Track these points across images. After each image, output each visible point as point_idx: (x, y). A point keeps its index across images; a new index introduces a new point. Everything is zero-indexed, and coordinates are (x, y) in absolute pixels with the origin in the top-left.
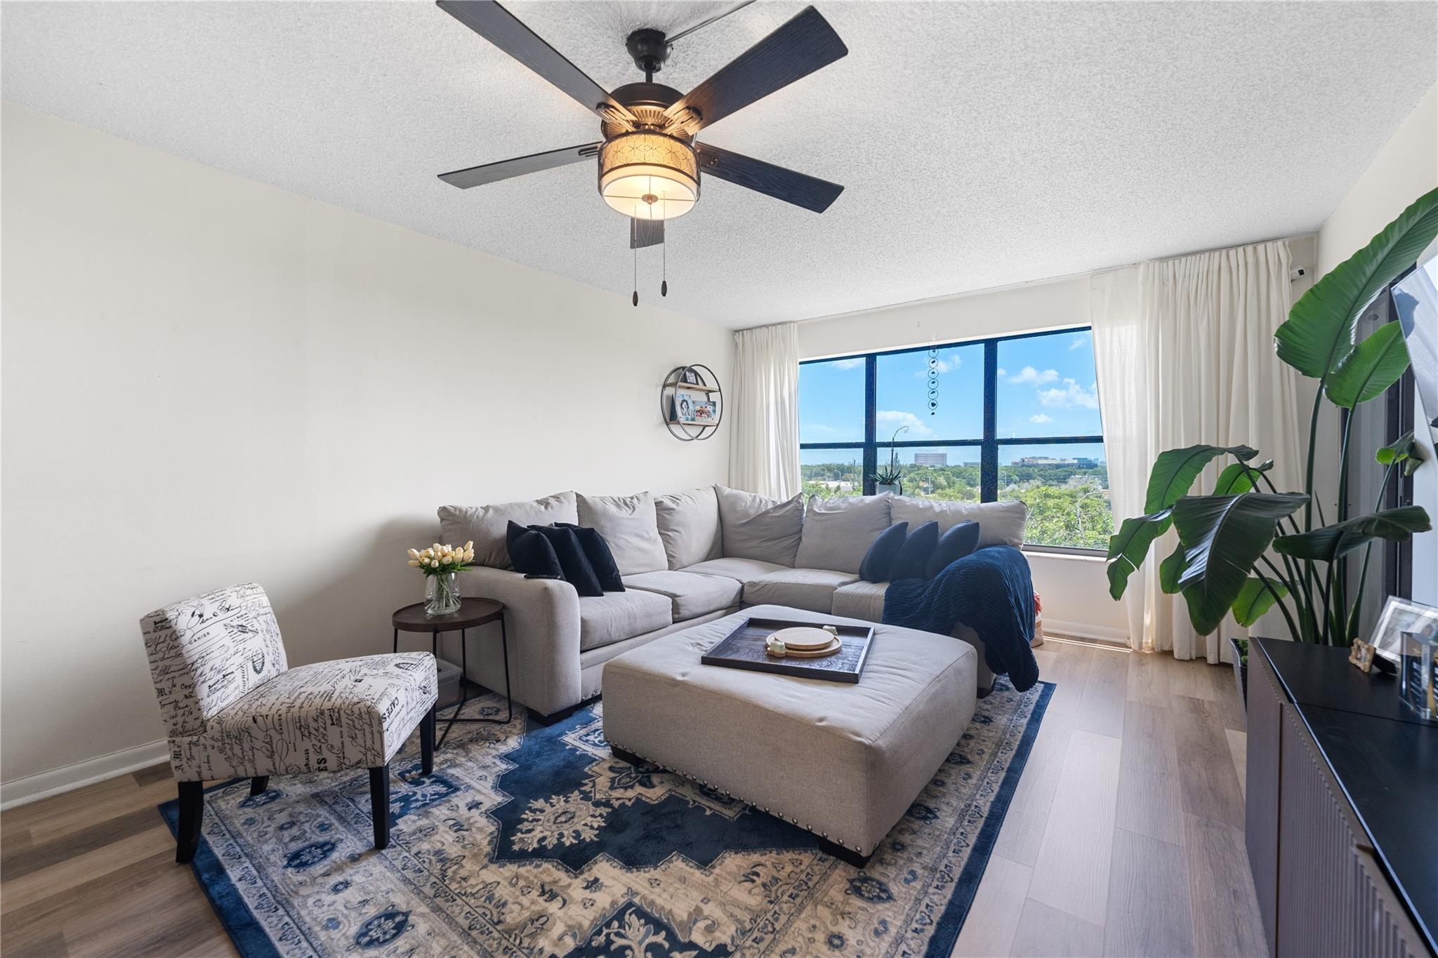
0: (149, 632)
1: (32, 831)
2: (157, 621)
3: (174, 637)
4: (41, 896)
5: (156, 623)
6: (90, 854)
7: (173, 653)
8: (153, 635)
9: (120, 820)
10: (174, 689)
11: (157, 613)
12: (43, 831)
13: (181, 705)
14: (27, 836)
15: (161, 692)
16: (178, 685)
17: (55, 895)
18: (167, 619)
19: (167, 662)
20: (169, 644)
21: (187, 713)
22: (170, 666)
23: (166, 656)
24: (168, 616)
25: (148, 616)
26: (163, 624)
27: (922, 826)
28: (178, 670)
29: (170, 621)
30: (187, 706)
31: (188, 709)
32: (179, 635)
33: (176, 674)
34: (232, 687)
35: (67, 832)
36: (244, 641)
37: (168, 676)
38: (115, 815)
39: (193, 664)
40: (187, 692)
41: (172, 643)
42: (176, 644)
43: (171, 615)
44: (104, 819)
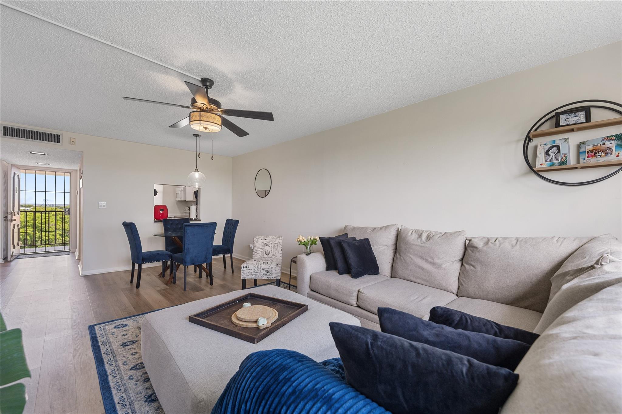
27: (147, 393)
34: (258, 255)
36: (265, 247)
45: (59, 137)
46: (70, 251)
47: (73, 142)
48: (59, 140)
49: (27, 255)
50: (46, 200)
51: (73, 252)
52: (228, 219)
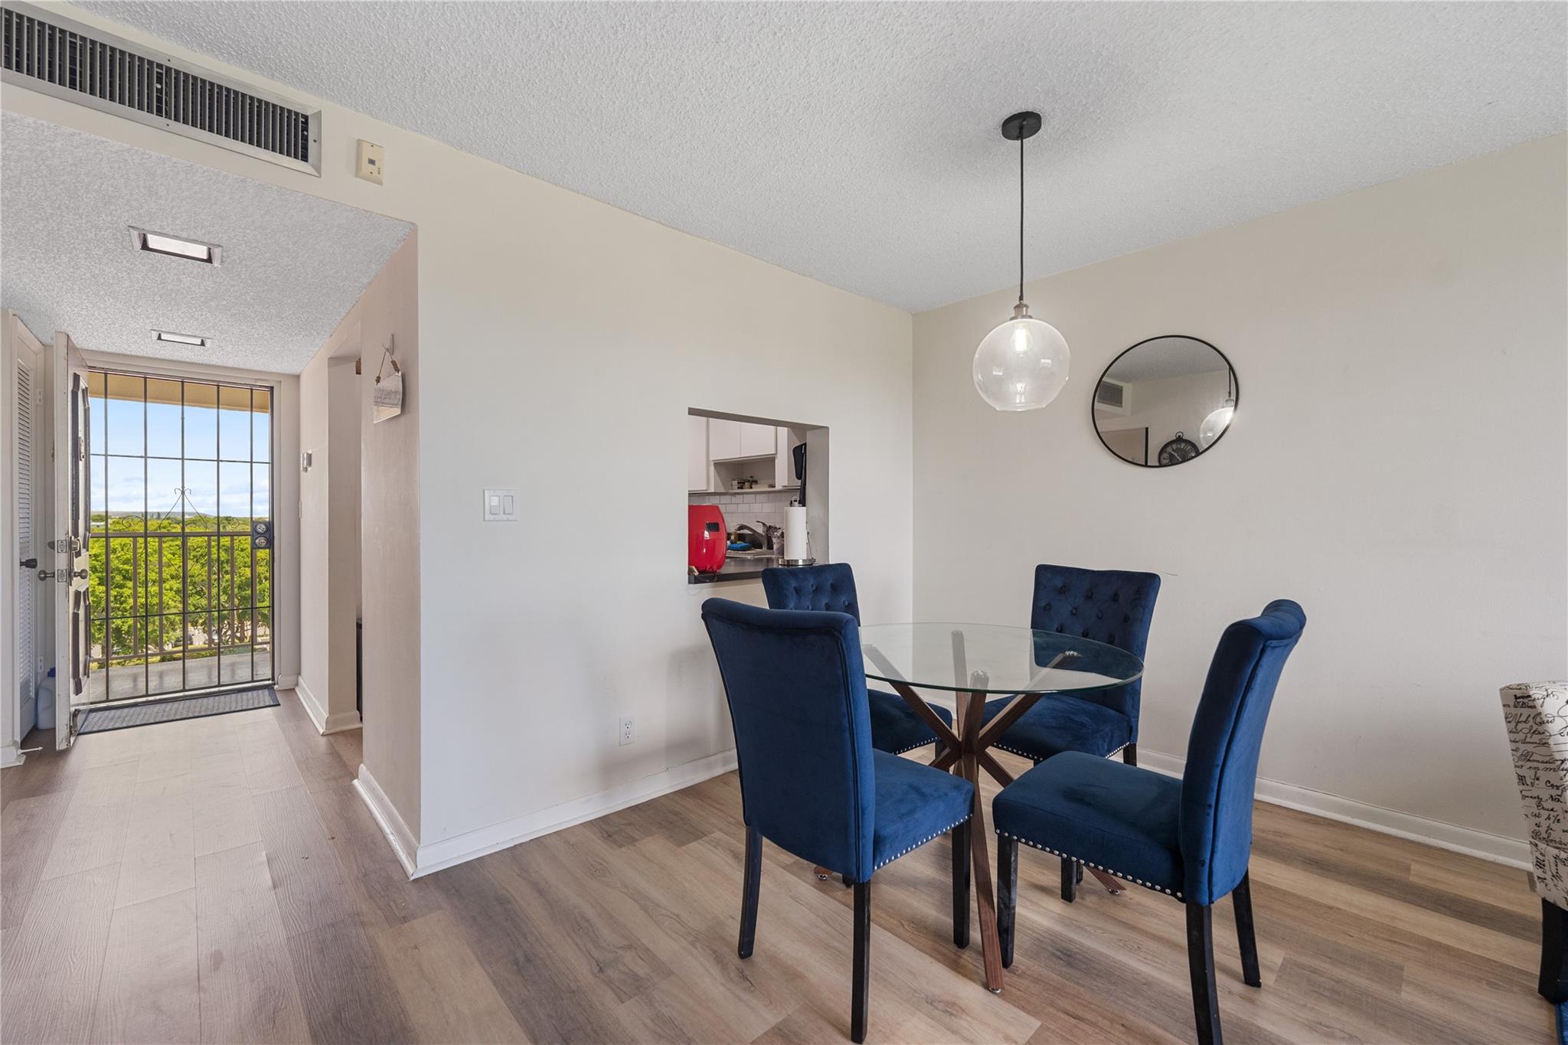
0: (1509, 706)
1: (1412, 867)
2: (1518, 696)
3: (1538, 720)
4: (1399, 925)
5: (1516, 697)
6: (1453, 920)
7: (1536, 738)
8: (1514, 711)
9: (1492, 909)
10: (1537, 782)
11: (1519, 687)
12: (1422, 873)
13: (1545, 804)
14: (1408, 869)
15: (1522, 779)
16: (1543, 780)
17: (1410, 933)
18: (1529, 696)
19: (1530, 748)
20: (1532, 726)
21: (1552, 819)
22: (1533, 753)
23: (1527, 740)
24: (1531, 693)
25: (1509, 688)
26: (1526, 701)
28: (1543, 762)
29: (1534, 700)
30: (1552, 810)
31: (1555, 814)
32: (1545, 719)
33: (1541, 766)
35: (1442, 887)
37: (1529, 764)
38: (1491, 901)
39: (1563, 761)
40: (1554, 792)
41: (1535, 727)
42: (1540, 729)
43: (1536, 693)
44: (1480, 898)
45: (305, 128)
46: (276, 687)
47: (372, 162)
48: (305, 148)
49: (118, 712)
50: (183, 493)
51: (290, 689)
52: (1038, 566)
